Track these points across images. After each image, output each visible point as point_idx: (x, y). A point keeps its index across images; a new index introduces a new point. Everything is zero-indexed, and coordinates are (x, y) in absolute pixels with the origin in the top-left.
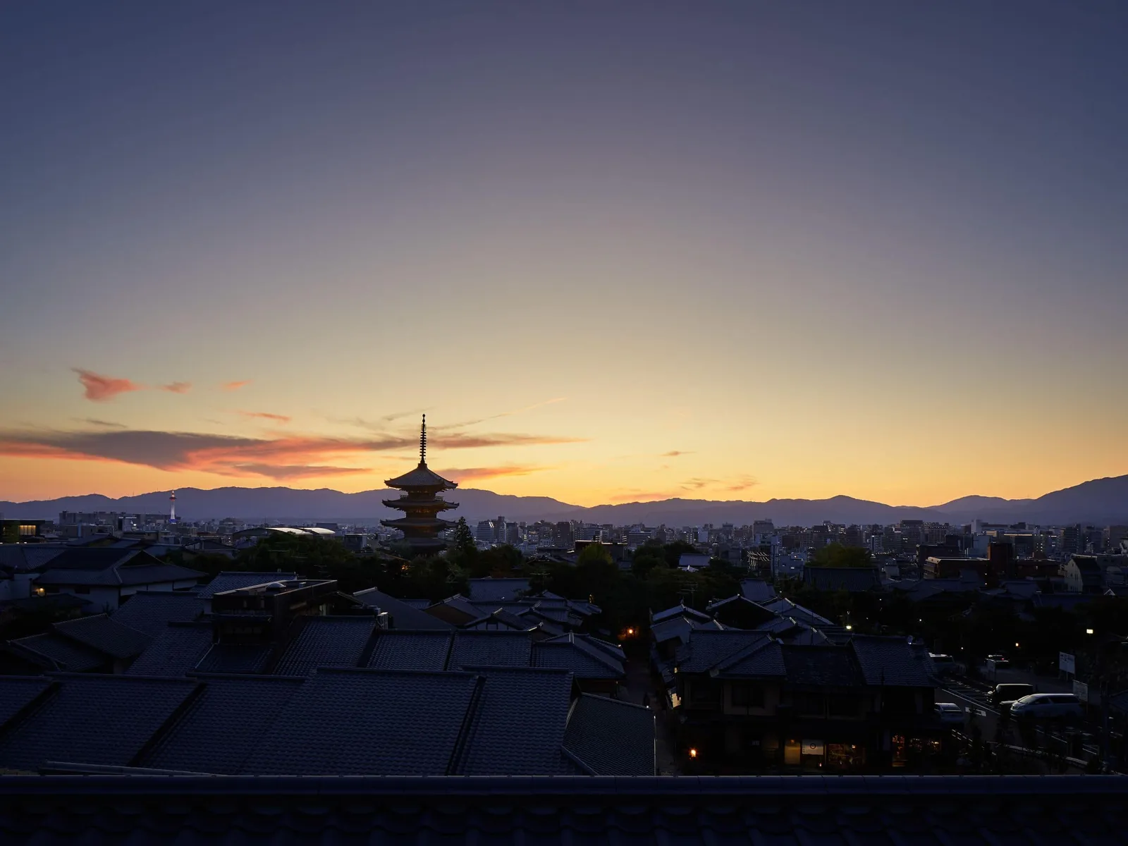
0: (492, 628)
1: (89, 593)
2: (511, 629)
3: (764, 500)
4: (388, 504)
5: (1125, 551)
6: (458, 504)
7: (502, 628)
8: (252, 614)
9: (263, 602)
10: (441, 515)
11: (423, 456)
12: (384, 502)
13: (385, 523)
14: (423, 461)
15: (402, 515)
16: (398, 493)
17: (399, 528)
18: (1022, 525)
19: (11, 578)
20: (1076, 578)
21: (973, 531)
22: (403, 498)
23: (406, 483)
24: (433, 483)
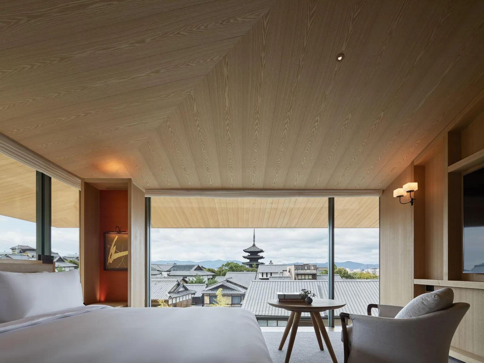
4: (245, 257)
6: (264, 258)
9: (313, 267)
10: (259, 261)
11: (254, 242)
12: (243, 257)
13: (244, 263)
15: (248, 261)
16: (247, 254)
17: (247, 265)
22: (249, 256)
23: (249, 250)
24: (257, 250)
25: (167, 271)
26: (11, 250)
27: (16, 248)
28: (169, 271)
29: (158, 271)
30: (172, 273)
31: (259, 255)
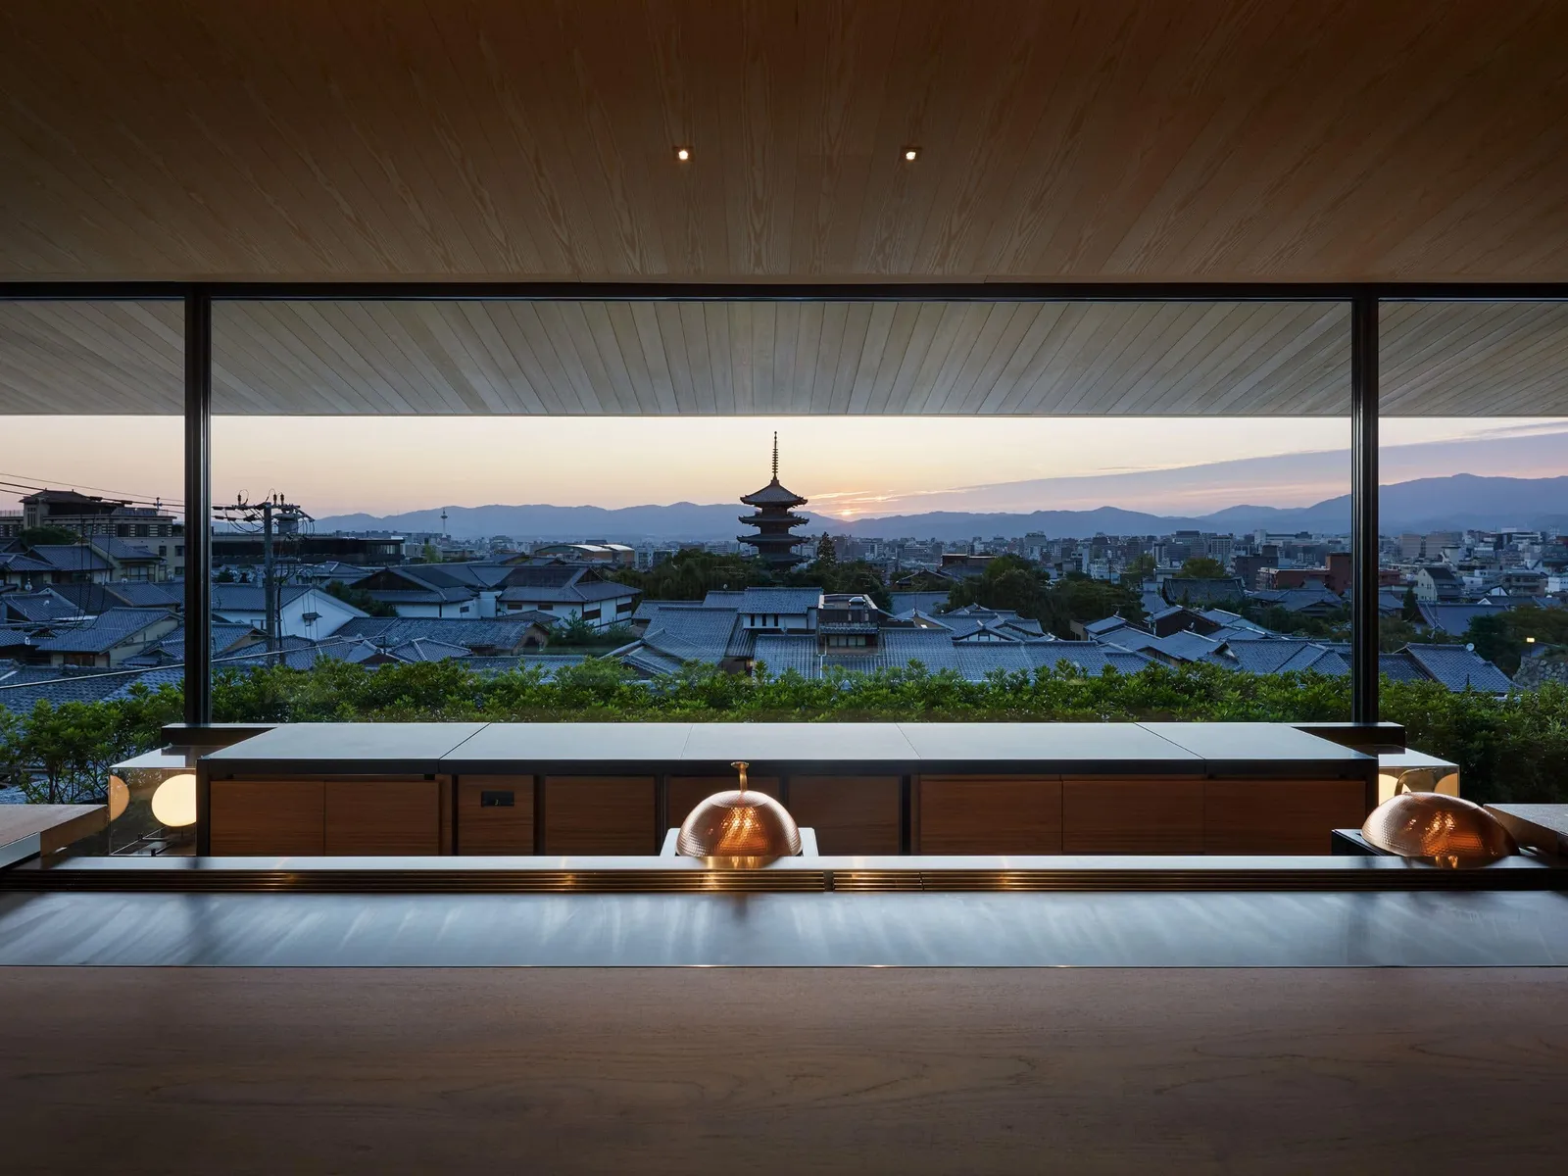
0: (984, 639)
1: (552, 609)
2: (1003, 640)
3: (1030, 512)
4: (744, 520)
5: (1447, 560)
6: (808, 520)
7: (994, 639)
8: (857, 626)
9: (867, 615)
10: (792, 531)
11: (775, 472)
12: (740, 519)
13: (741, 539)
14: (775, 478)
15: (757, 530)
16: (752, 510)
17: (754, 544)
18: (1305, 535)
19: (477, 596)
20: (1429, 587)
21: (1257, 541)
22: (757, 514)
23: (760, 499)
24: (785, 499)
25: (498, 587)
26: (23, 504)
27: (40, 499)
28: (500, 587)
29: (466, 587)
30: (513, 593)
31: (791, 514)
